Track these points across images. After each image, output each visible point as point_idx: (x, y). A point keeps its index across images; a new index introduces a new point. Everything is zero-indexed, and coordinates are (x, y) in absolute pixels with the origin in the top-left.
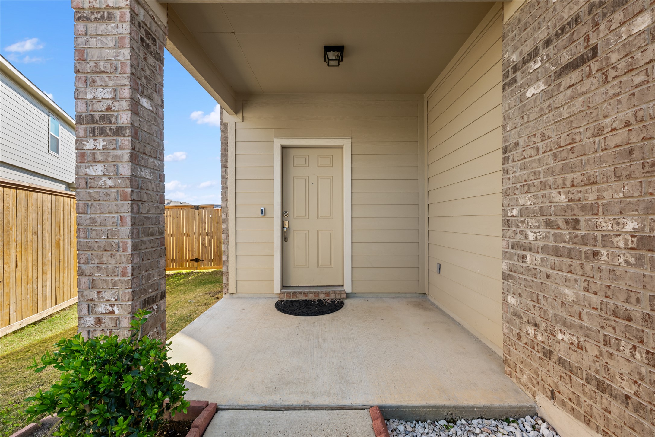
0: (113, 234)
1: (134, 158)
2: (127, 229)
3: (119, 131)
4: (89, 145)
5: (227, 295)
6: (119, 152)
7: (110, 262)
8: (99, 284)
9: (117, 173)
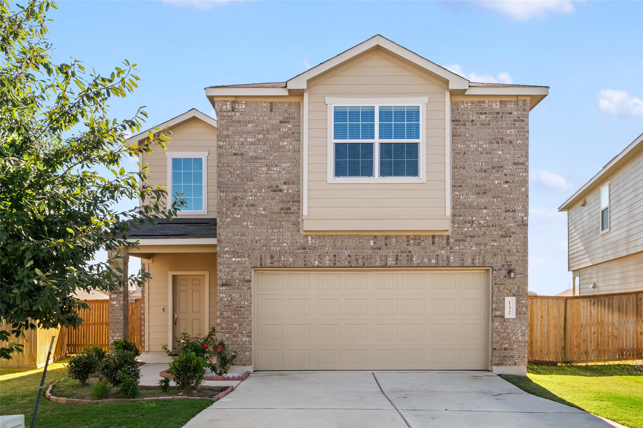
0: (119, 319)
1: (124, 300)
2: (122, 318)
3: (120, 293)
4: (113, 296)
5: (144, 352)
6: (120, 298)
7: (118, 326)
8: (115, 332)
9: (119, 303)
